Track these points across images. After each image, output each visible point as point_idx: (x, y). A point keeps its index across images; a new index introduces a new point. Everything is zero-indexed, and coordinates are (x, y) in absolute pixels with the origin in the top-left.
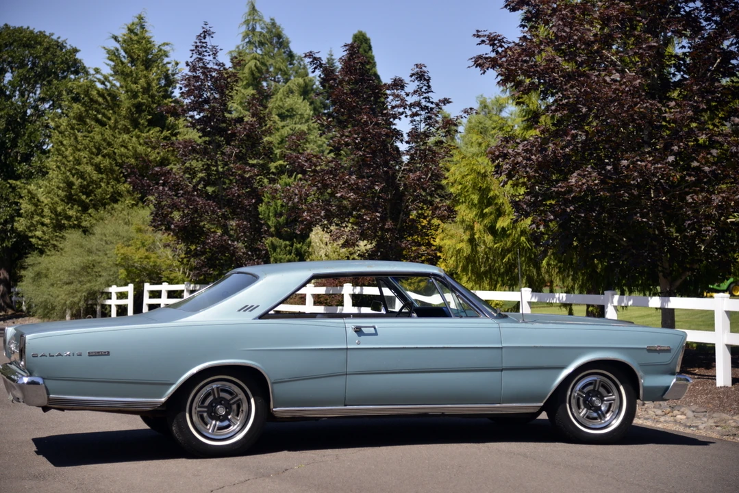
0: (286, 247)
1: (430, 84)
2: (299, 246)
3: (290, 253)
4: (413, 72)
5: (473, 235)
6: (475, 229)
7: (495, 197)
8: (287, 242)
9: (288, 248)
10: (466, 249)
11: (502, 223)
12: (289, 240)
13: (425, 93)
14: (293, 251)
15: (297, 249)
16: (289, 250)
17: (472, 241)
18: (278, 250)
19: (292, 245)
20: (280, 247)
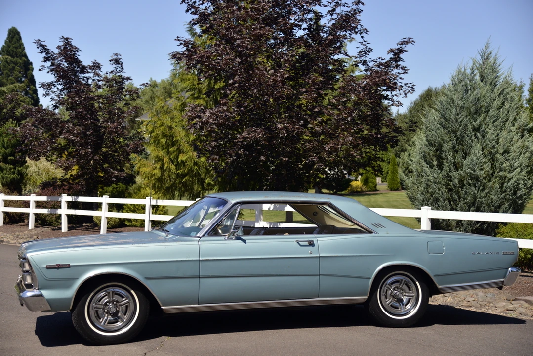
0: (11, 169)
1: (123, 67)
2: (20, 169)
3: (14, 173)
4: (112, 59)
5: (163, 165)
6: (165, 161)
7: (177, 141)
8: (12, 166)
9: (12, 170)
10: (157, 172)
11: (182, 158)
12: (13, 165)
13: (119, 72)
14: (16, 172)
15: (18, 171)
16: (13, 172)
17: (162, 168)
18: (5, 171)
19: (15, 168)
20: (6, 169)
